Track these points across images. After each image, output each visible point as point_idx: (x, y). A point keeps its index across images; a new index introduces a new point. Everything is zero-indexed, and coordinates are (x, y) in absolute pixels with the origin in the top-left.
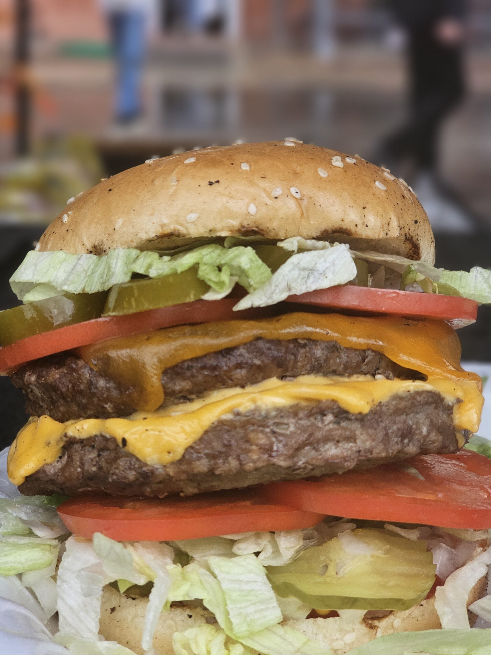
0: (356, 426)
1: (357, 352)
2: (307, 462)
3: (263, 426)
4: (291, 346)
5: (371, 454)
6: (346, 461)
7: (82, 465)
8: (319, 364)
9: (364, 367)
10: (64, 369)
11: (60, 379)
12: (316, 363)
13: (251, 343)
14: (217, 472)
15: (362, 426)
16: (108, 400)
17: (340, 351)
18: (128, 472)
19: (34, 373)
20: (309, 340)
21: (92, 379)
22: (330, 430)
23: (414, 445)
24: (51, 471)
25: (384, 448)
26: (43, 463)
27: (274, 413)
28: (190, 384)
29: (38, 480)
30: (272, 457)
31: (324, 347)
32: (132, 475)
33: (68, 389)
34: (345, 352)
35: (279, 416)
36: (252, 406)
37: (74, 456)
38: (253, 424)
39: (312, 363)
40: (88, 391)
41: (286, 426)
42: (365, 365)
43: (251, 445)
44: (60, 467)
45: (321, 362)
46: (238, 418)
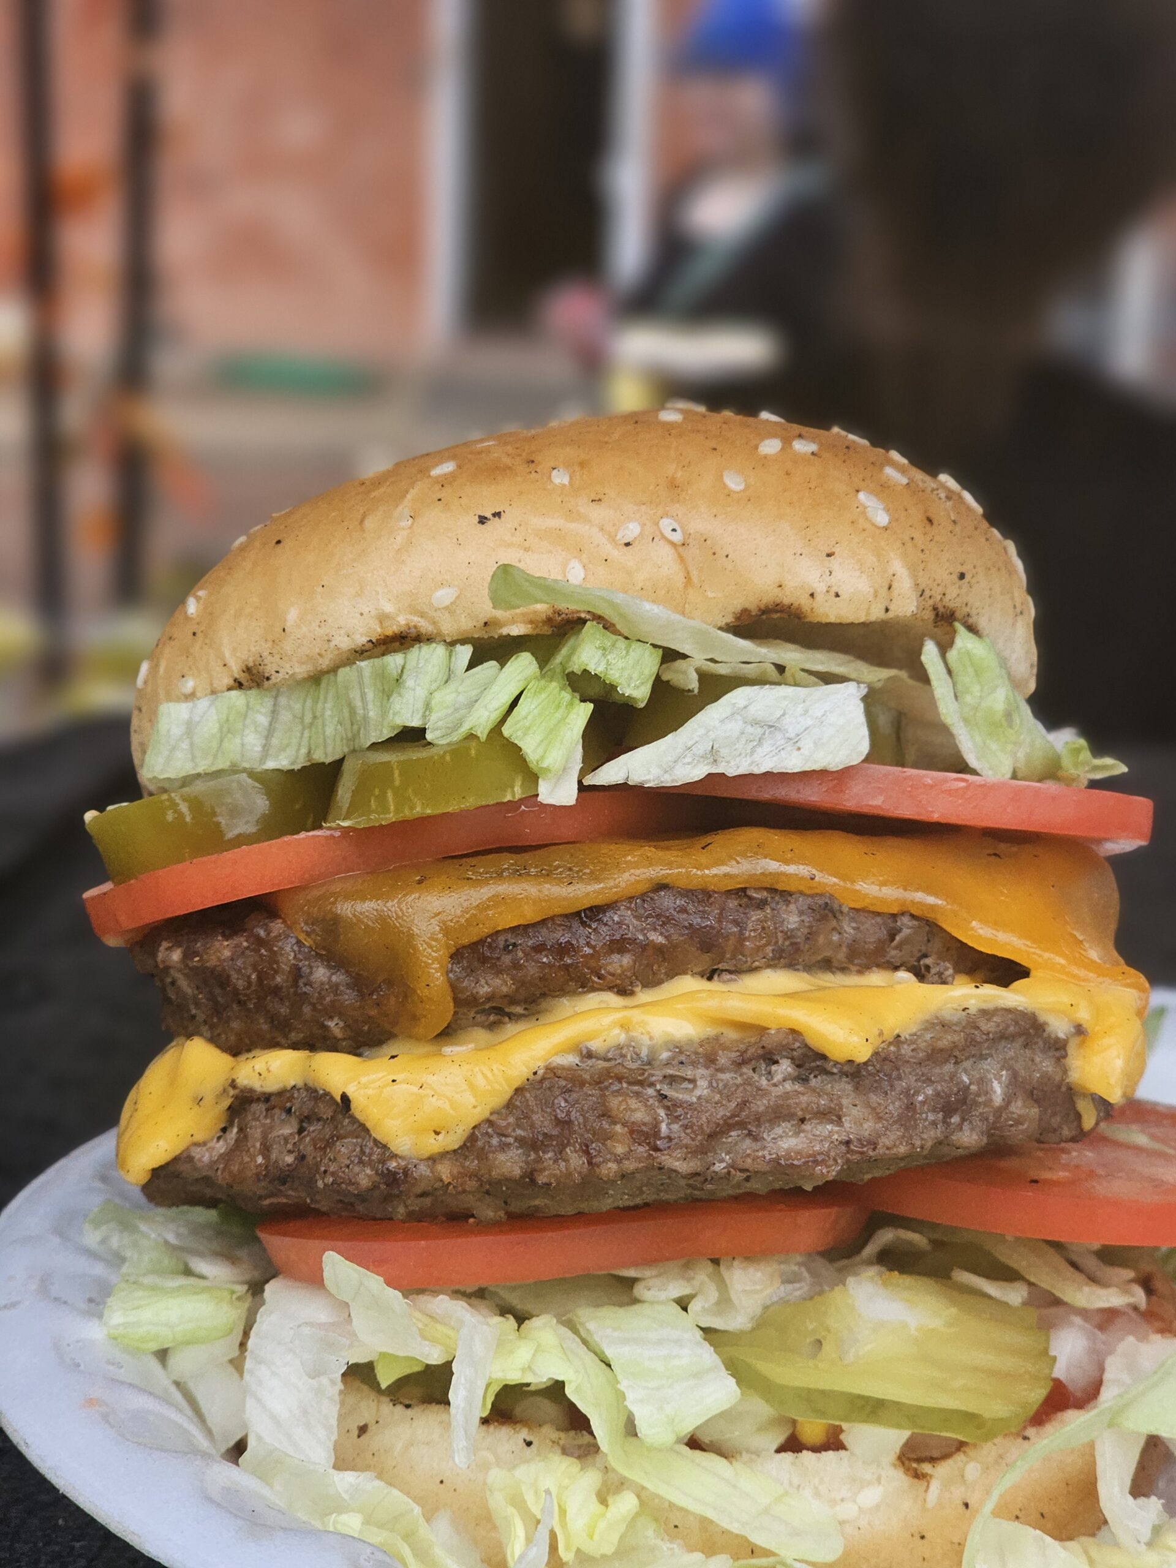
0: (843, 1088)
1: (879, 919)
2: (732, 1166)
3: (640, 1083)
4: (732, 904)
5: (874, 1149)
6: (816, 1163)
7: (266, 1150)
8: (792, 944)
9: (893, 954)
10: (242, 939)
11: (232, 959)
12: (787, 943)
13: (643, 896)
14: (541, 1179)
15: (857, 1088)
16: (334, 1010)
17: (840, 918)
18: (357, 1169)
19: (178, 944)
20: (773, 891)
21: (301, 964)
22: (786, 1096)
23: (972, 1129)
24: (204, 1157)
25: (903, 1137)
26: (188, 1141)
27: (665, 1055)
28: (510, 982)
29: (177, 1175)
30: (657, 1149)
31: (805, 907)
32: (365, 1177)
33: (250, 983)
34: (852, 919)
35: (675, 1062)
36: (622, 1038)
37: (251, 1128)
38: (619, 1079)
39: (777, 942)
40: (292, 990)
41: (691, 1086)
42: (896, 948)
43: (615, 1123)
44: (222, 1151)
45: (799, 940)
46: (590, 1062)
